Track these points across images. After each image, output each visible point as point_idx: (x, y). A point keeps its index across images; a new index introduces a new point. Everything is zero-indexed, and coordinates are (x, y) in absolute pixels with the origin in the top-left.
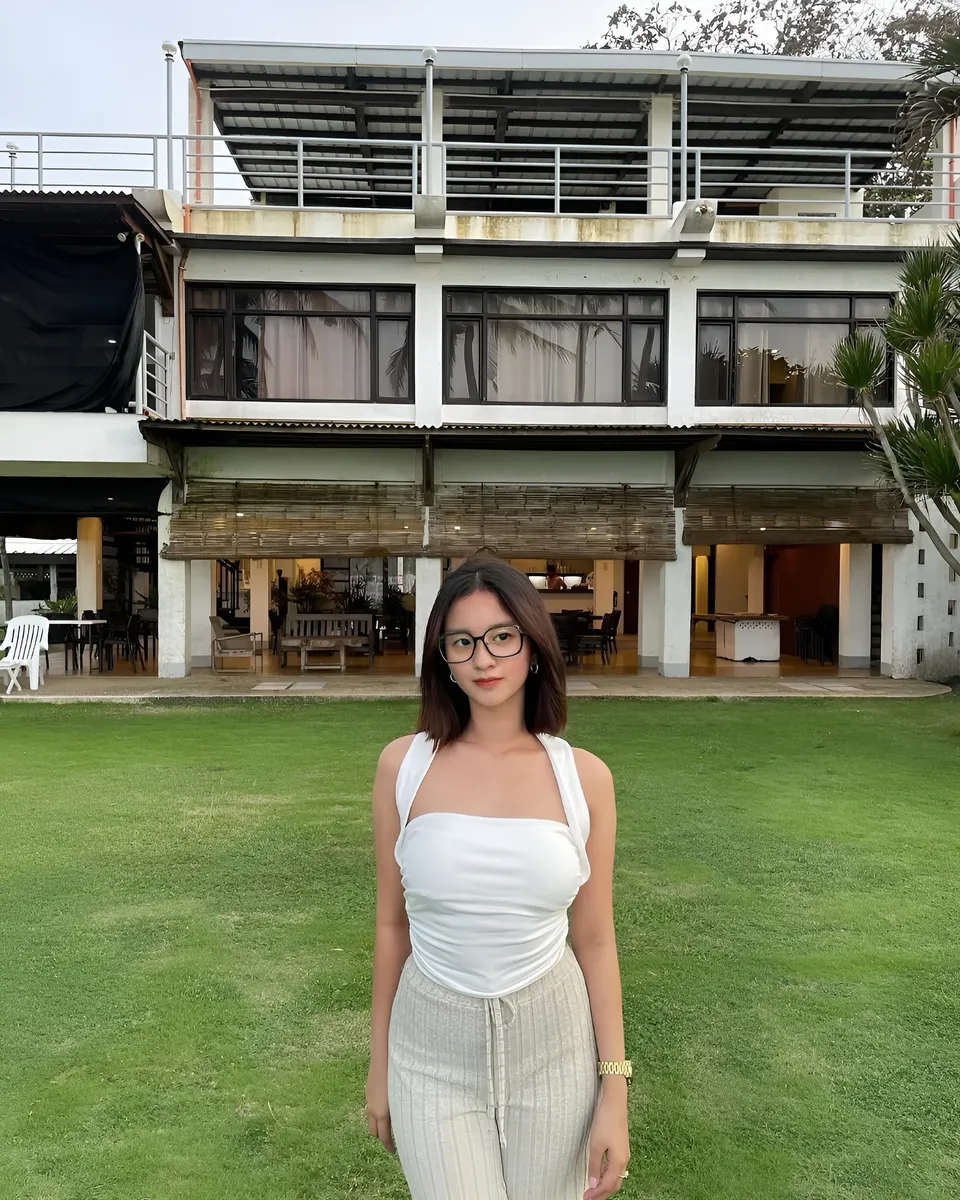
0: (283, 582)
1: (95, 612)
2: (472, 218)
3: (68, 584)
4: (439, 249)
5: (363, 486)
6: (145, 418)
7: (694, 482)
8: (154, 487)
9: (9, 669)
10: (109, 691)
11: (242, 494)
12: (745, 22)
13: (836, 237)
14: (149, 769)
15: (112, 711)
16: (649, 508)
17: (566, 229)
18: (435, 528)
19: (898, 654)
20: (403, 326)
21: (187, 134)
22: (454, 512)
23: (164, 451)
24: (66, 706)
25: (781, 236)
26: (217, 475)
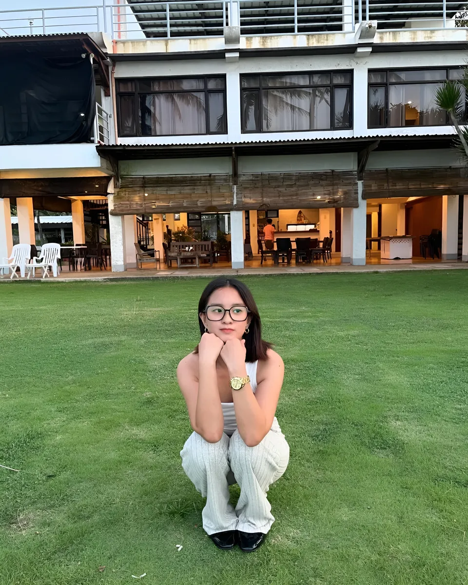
0: (169, 231)
1: (82, 244)
2: (254, 38)
3: (70, 238)
4: (237, 55)
5: (204, 176)
6: (98, 145)
7: (367, 168)
8: (105, 181)
9: (43, 267)
10: (89, 276)
11: (146, 183)
15: (91, 284)
16: (345, 181)
17: (300, 41)
18: (238, 196)
20: (221, 96)
21: (113, 4)
22: (248, 188)
23: (109, 162)
25: (411, 39)
26: (133, 174)
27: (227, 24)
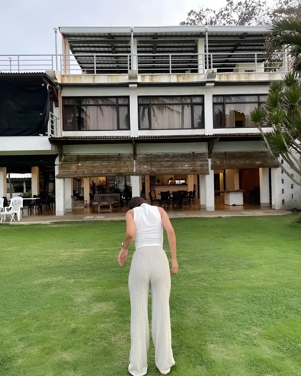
0: (94, 184)
1: (37, 195)
2: (146, 76)
3: (29, 188)
4: (136, 85)
5: (116, 155)
6: (50, 137)
7: (214, 151)
8: (53, 157)
9: (11, 214)
10: (41, 220)
11: (79, 159)
12: (229, 13)
13: (253, 78)
14: (52, 243)
15: (42, 226)
16: (201, 159)
17: (173, 78)
18: (137, 167)
19: (277, 202)
20: (126, 108)
21: (62, 54)
22: (142, 162)
23: (56, 146)
24: (28, 225)
25: (237, 78)
26: (72, 153)
27: (130, 68)
